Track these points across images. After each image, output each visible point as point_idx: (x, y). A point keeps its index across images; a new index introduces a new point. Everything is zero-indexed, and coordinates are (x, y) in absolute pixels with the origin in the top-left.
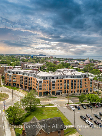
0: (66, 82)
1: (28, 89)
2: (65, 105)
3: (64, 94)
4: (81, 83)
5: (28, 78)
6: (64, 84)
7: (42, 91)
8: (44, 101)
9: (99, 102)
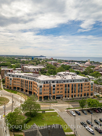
0: (66, 86)
1: (28, 93)
2: (65, 110)
3: (64, 98)
4: (81, 87)
5: (28, 82)
6: (64, 89)
7: (42, 95)
8: (44, 106)
9: (100, 107)
